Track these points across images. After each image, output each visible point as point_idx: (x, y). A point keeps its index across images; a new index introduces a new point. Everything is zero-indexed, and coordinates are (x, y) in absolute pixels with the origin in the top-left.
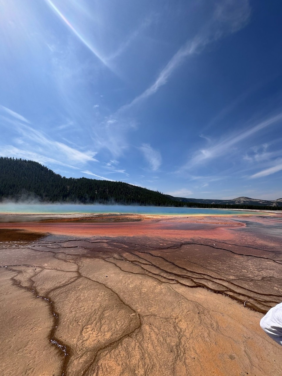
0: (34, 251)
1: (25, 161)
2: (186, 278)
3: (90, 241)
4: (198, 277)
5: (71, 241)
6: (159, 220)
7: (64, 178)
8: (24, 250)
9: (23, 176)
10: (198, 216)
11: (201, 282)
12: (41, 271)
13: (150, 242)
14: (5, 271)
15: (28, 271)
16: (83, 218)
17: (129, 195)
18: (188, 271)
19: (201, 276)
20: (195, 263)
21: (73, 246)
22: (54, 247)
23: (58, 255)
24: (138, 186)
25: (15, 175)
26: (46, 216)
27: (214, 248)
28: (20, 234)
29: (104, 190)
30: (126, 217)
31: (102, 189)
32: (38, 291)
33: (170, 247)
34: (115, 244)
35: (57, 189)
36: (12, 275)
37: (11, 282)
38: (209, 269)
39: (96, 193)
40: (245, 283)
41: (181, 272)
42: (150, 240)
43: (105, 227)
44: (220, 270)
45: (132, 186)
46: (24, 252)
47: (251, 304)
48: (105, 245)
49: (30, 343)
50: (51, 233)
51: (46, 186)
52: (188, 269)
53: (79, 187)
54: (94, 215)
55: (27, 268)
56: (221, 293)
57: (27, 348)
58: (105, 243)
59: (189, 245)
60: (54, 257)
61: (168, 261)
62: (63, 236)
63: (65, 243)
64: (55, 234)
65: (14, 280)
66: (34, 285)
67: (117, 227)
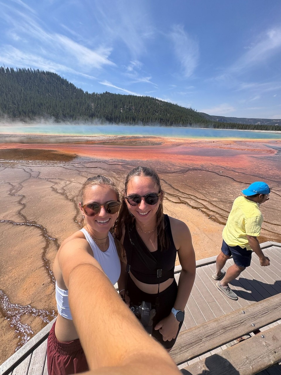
0: (65, 169)
1: (43, 73)
2: (175, 196)
3: (108, 163)
4: (185, 197)
5: (93, 162)
6: (180, 144)
7: (87, 93)
8: (58, 167)
9: (47, 92)
10: (225, 141)
11: (185, 200)
12: (70, 184)
13: (160, 166)
14: (47, 182)
15: (61, 183)
16: (106, 140)
17: (157, 114)
18: (180, 192)
19: (189, 196)
20: (190, 187)
21: (93, 166)
22: (80, 167)
23: (82, 173)
24: (168, 102)
25: (39, 92)
26: (75, 138)
27: (219, 175)
28: (54, 154)
29: (130, 108)
30: (148, 140)
31: (128, 106)
32: (68, 195)
33: (176, 172)
34: (128, 166)
35: (82, 108)
36: (51, 185)
37: (51, 189)
38: (199, 192)
39: (122, 111)
40: (223, 204)
41: (174, 192)
42: (160, 165)
43: (125, 150)
44: (209, 193)
45: (161, 101)
46: (58, 169)
47: (215, 217)
48: (120, 167)
49: (64, 220)
50: (78, 155)
51: (71, 104)
52: (181, 191)
53: (103, 104)
54: (118, 137)
55: (60, 181)
56: (197, 209)
57: (62, 222)
58: (120, 165)
59: (195, 171)
60: (79, 174)
61: (167, 183)
62: (87, 157)
63: (88, 163)
64: (81, 155)
65: (53, 188)
66: (65, 192)
67: (135, 150)
